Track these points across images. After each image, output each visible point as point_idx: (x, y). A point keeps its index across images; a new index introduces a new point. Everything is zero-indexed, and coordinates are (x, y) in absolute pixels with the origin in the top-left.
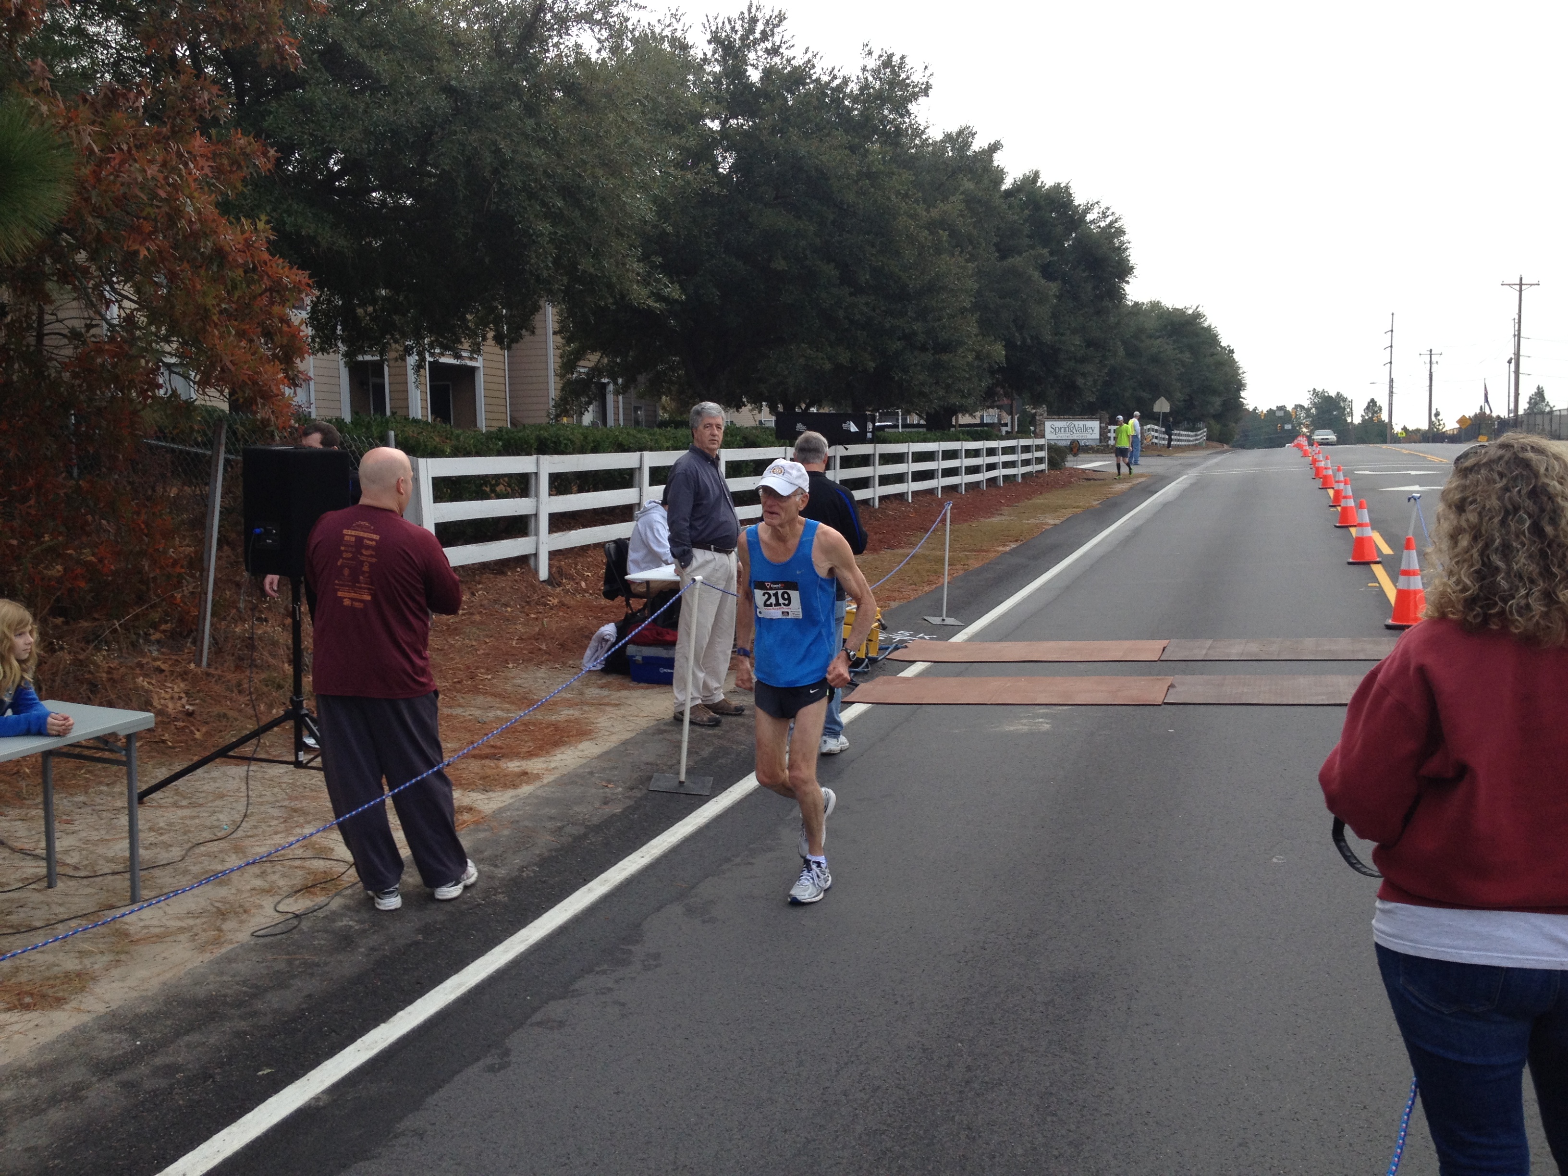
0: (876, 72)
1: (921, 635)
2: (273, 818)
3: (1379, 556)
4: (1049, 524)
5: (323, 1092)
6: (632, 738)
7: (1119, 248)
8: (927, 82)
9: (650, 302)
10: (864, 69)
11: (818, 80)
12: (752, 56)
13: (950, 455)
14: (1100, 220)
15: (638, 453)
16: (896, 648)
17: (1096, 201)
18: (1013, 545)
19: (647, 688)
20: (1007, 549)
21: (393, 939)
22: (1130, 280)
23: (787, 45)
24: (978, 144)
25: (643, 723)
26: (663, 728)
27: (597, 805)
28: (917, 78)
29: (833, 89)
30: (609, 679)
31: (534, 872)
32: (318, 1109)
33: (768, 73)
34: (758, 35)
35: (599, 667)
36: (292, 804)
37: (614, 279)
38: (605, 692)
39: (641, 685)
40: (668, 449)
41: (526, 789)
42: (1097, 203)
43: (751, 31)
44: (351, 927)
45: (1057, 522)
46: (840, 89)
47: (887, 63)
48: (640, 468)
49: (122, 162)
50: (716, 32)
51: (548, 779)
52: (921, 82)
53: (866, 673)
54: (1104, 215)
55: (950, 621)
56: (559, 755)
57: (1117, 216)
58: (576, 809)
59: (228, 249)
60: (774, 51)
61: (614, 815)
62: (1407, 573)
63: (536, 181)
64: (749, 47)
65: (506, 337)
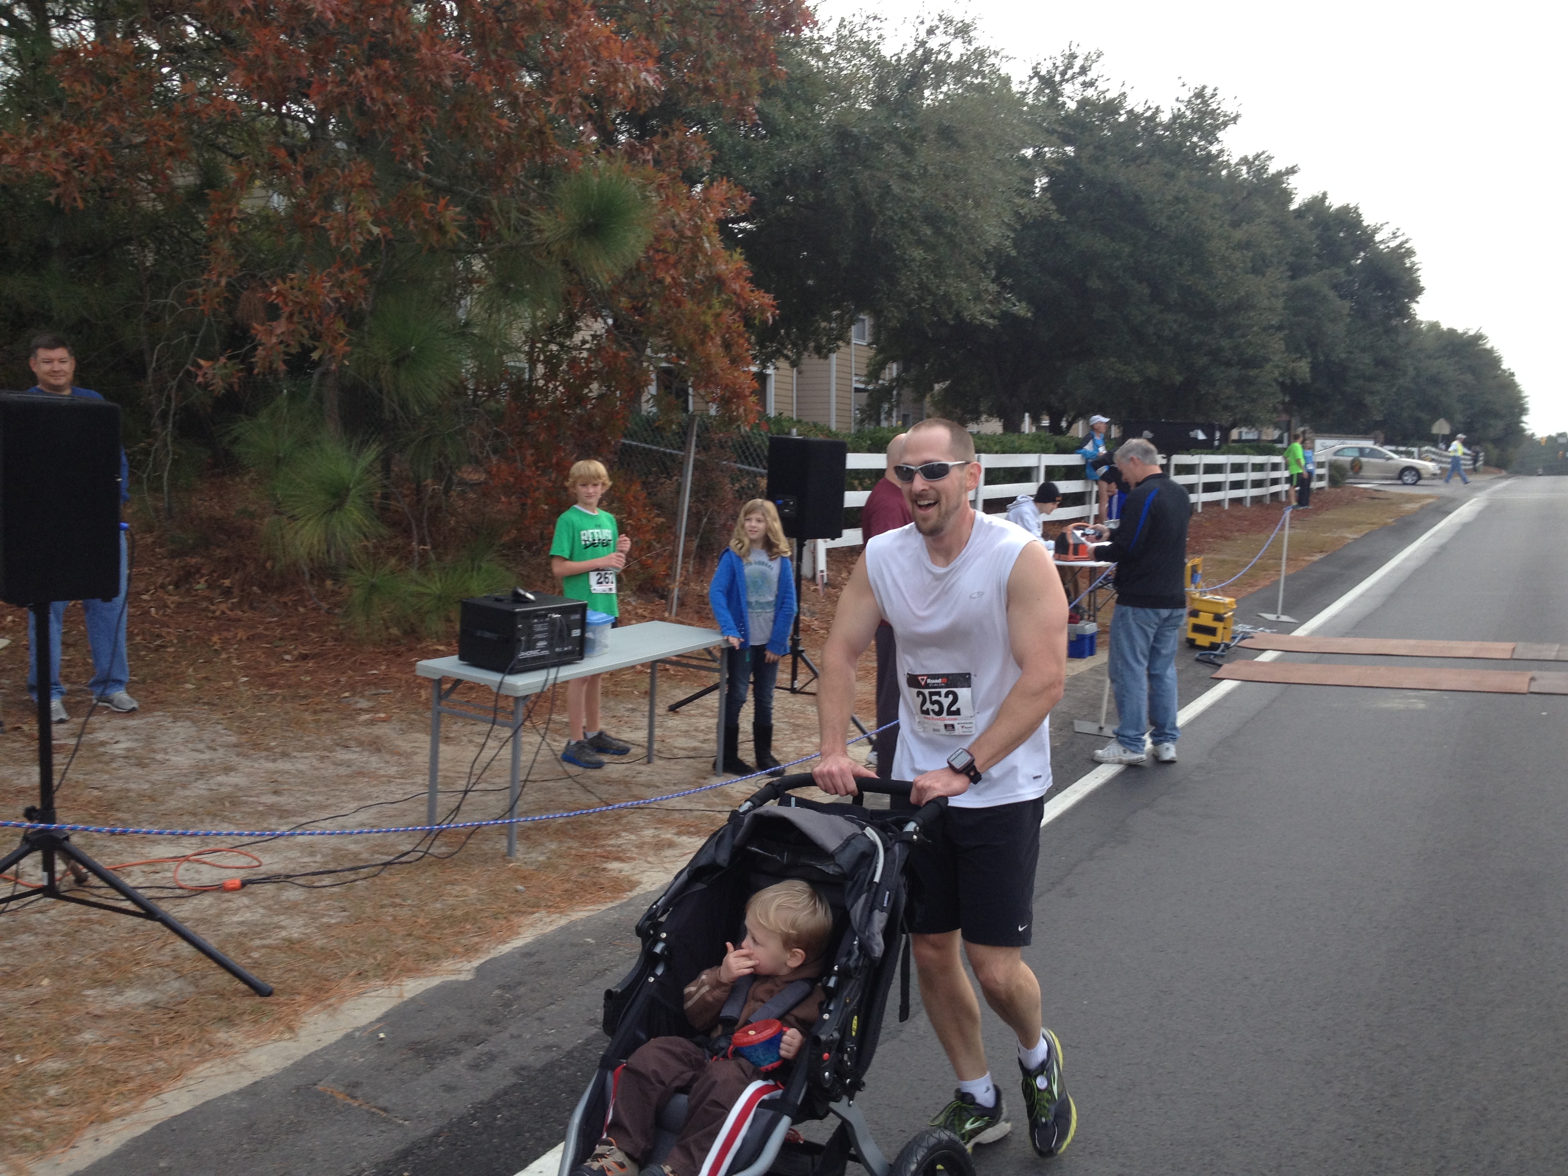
0: (1189, 103)
1: (1261, 629)
4: (1349, 538)
7: (1411, 268)
10: (1177, 100)
11: (1132, 110)
12: (1068, 88)
13: (1238, 468)
14: (1390, 240)
16: (1243, 638)
18: (1317, 557)
20: (1315, 559)
22: (1420, 300)
24: (1273, 169)
28: (1225, 107)
29: (1146, 119)
33: (1084, 103)
34: (1076, 69)
37: (953, 298)
43: (1069, 66)
46: (1153, 118)
47: (1200, 91)
50: (1037, 68)
52: (1231, 111)
53: (1222, 656)
54: (1395, 236)
55: (1285, 618)
59: (722, 276)
60: (1091, 84)
63: (908, 212)
64: (1067, 81)
65: (824, 347)
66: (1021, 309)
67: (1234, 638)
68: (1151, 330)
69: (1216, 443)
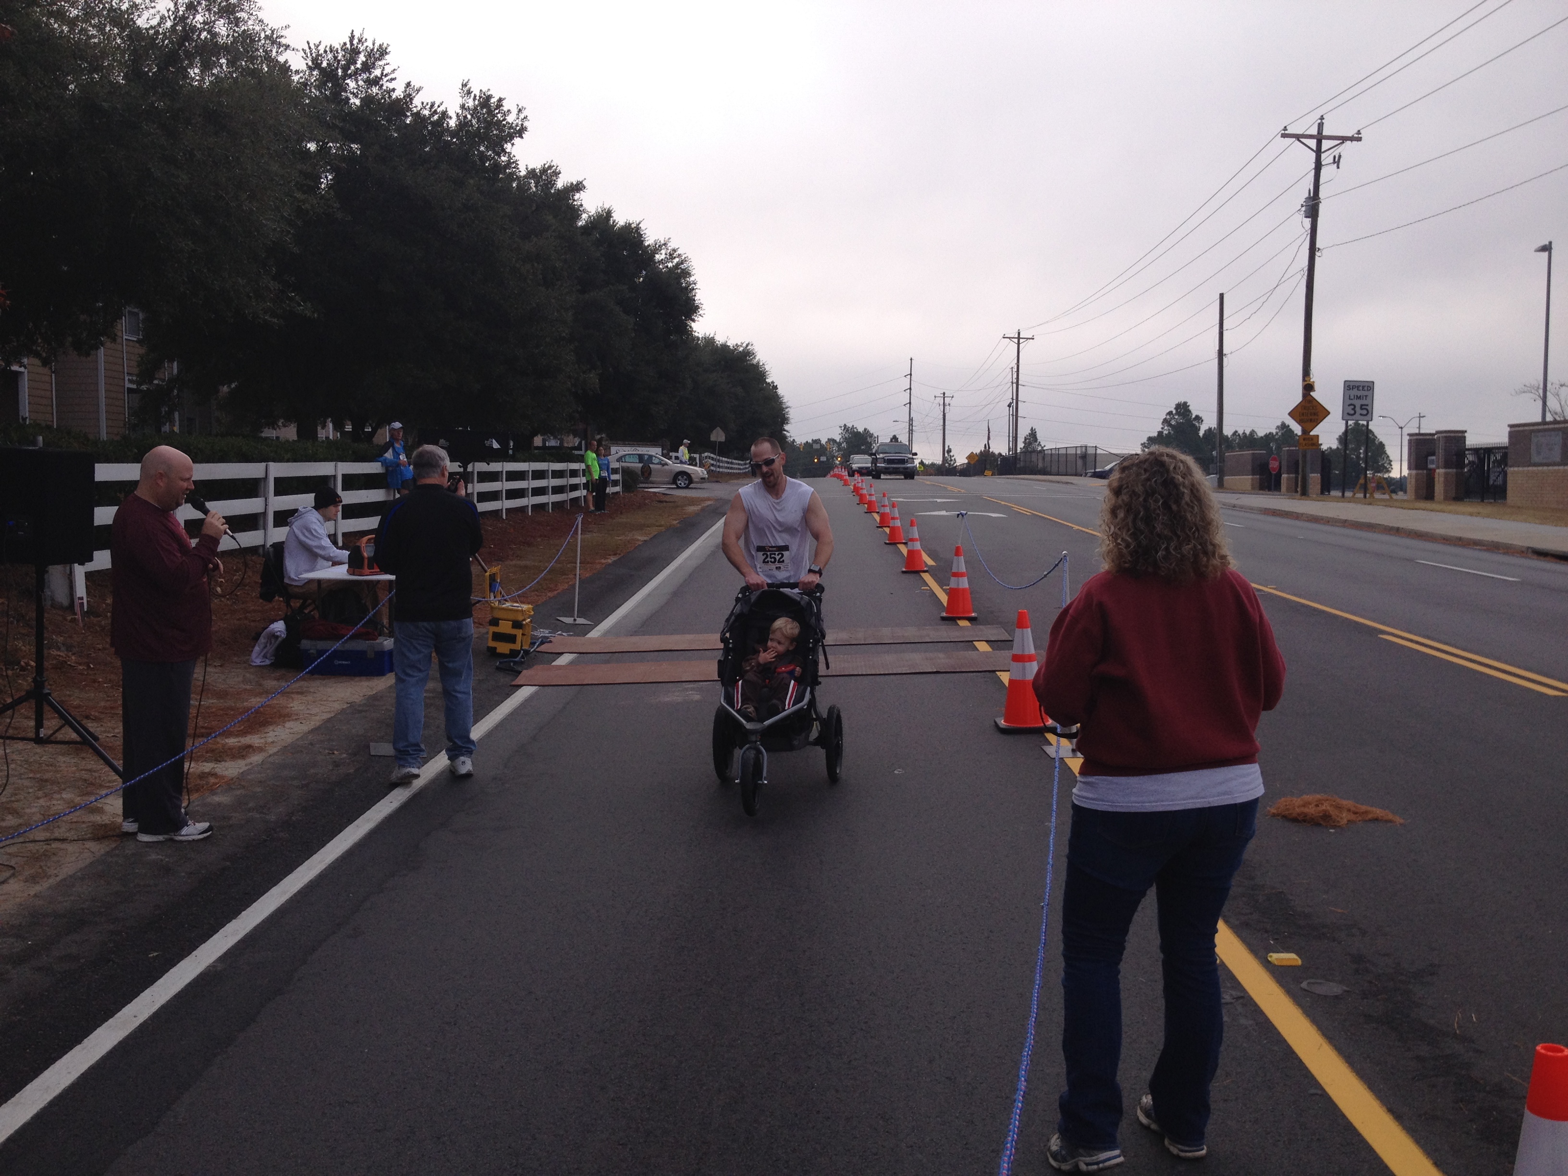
0: (474, 111)
1: (559, 632)
2: (27, 787)
3: (926, 567)
4: (638, 540)
6: (332, 718)
7: (686, 288)
8: (522, 125)
9: (268, 317)
10: (463, 107)
11: (418, 113)
12: (351, 84)
13: (539, 475)
14: (667, 260)
15: (264, 464)
16: (542, 643)
17: (662, 242)
18: (611, 560)
19: (323, 679)
20: (610, 561)
22: (696, 318)
23: (387, 78)
24: (561, 183)
25: (337, 706)
26: (360, 708)
27: (331, 767)
28: (511, 119)
29: (433, 123)
30: (283, 672)
31: (301, 816)
32: (219, 972)
33: (368, 101)
34: (359, 66)
35: (268, 662)
36: (38, 776)
37: (232, 294)
38: (284, 684)
39: (316, 676)
40: (288, 461)
41: (256, 758)
42: (665, 244)
43: (352, 61)
44: (162, 860)
45: (645, 538)
46: (439, 122)
47: (485, 101)
48: (266, 478)
50: (317, 59)
51: (272, 750)
52: (515, 123)
53: (522, 663)
54: (671, 256)
55: (580, 621)
56: (271, 732)
57: (683, 258)
58: (312, 771)
60: (376, 82)
61: (350, 774)
62: (957, 575)
63: (173, 198)
64: (350, 76)
65: (85, 343)
66: (305, 309)
67: (533, 644)
68: (447, 337)
69: (511, 452)
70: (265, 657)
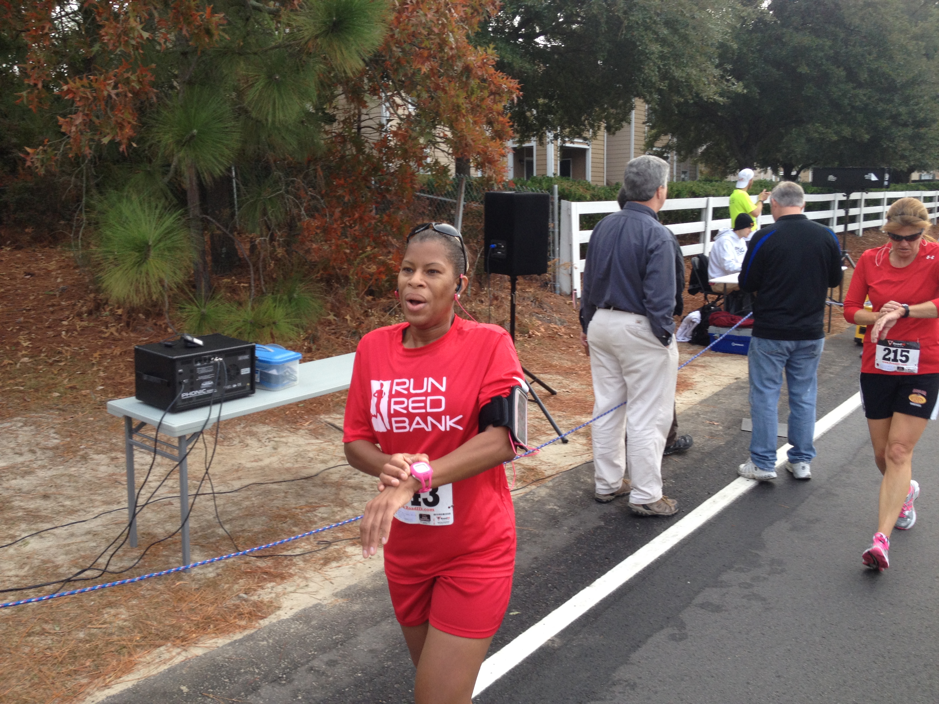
5: (556, 636)
6: (720, 391)
9: (716, 97)
15: (706, 199)
19: (723, 356)
21: (585, 523)
25: (726, 381)
26: (743, 385)
27: (707, 437)
30: (695, 348)
31: (672, 483)
32: (555, 650)
35: (687, 340)
37: (693, 83)
38: (693, 358)
39: (718, 353)
40: (724, 196)
44: (556, 510)
48: (706, 208)
49: (413, 10)
59: (472, 66)
61: (720, 446)
63: (651, 18)
65: (612, 127)
66: (738, 87)
68: (846, 102)
69: (886, 183)
70: (685, 336)
